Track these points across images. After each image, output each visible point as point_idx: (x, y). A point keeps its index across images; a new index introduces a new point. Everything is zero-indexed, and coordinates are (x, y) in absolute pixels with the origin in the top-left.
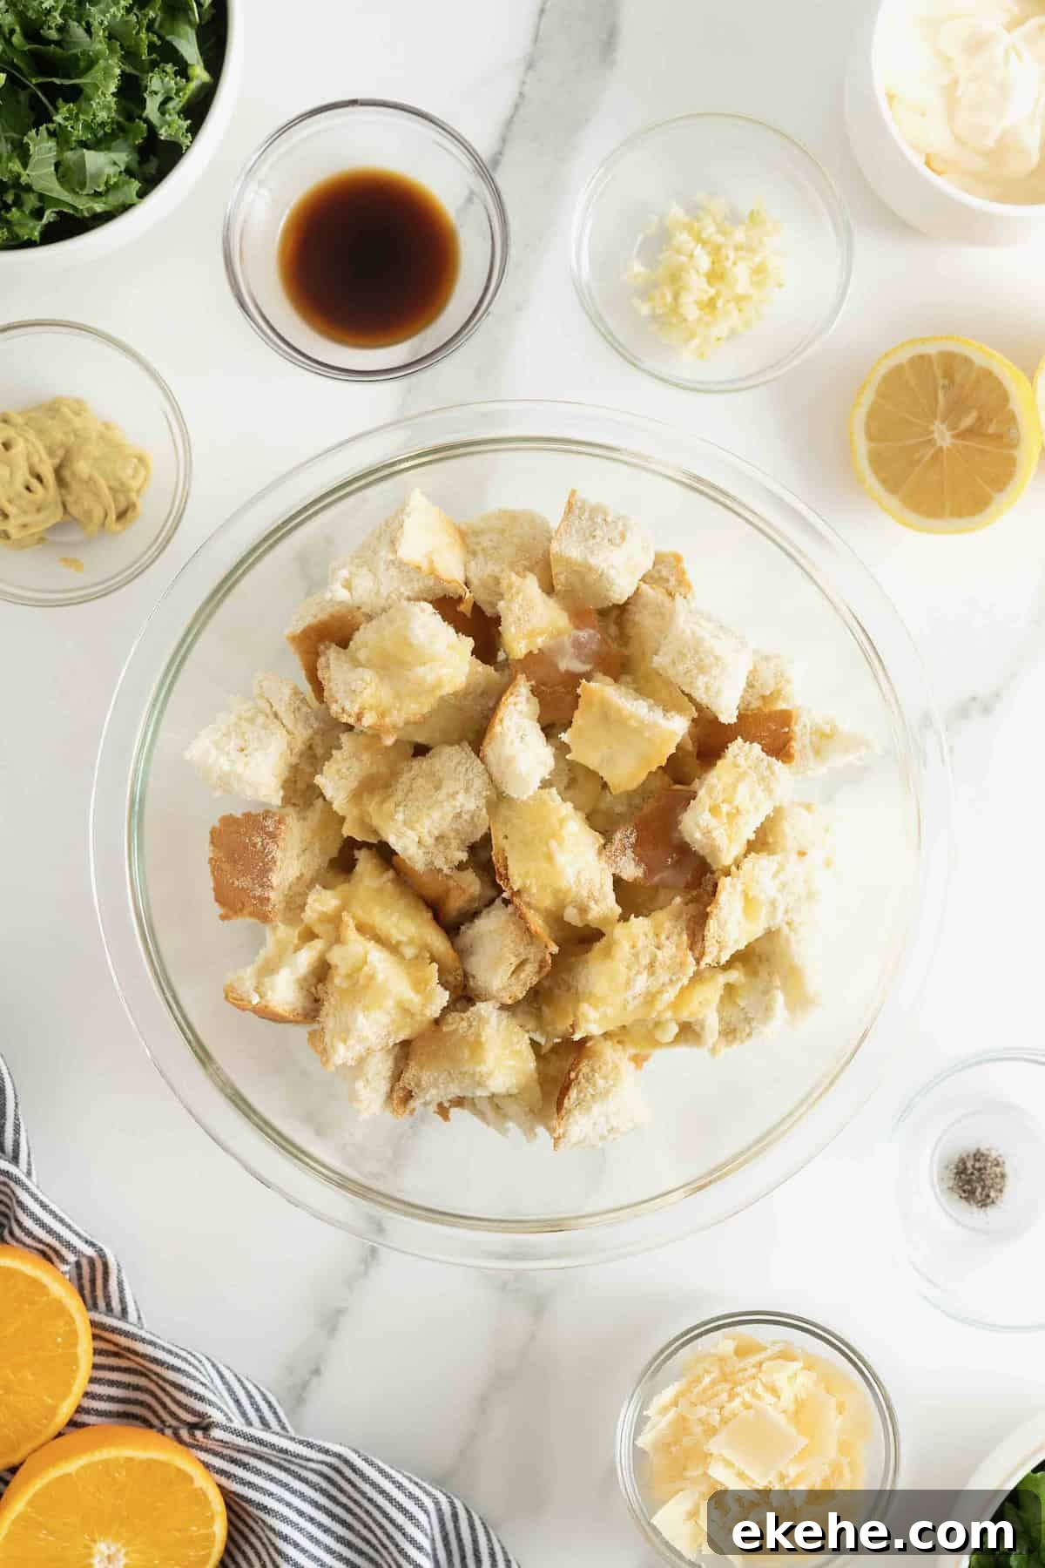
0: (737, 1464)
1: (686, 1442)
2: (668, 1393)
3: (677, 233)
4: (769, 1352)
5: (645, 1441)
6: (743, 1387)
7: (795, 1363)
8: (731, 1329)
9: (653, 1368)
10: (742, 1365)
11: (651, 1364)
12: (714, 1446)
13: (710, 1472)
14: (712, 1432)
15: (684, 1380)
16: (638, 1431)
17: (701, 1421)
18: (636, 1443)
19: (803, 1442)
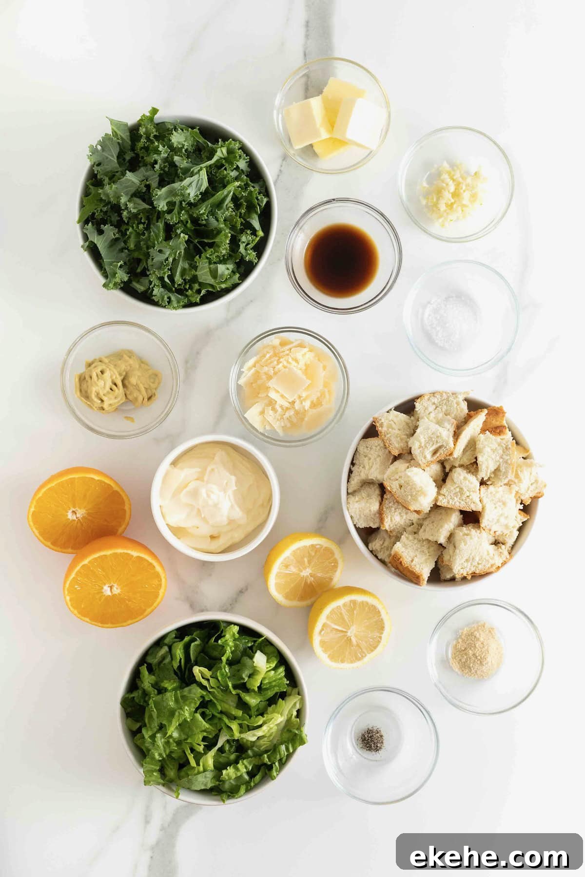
0: (280, 392)
1: (259, 382)
2: (251, 362)
3: (444, 174)
4: (294, 344)
5: (242, 382)
6: (283, 359)
7: (305, 349)
8: (278, 334)
9: (245, 350)
10: (282, 349)
11: (244, 349)
12: (271, 384)
13: (269, 395)
14: (270, 378)
15: (258, 356)
16: (239, 378)
17: (266, 374)
18: (238, 382)
19: (309, 382)
